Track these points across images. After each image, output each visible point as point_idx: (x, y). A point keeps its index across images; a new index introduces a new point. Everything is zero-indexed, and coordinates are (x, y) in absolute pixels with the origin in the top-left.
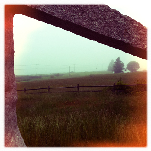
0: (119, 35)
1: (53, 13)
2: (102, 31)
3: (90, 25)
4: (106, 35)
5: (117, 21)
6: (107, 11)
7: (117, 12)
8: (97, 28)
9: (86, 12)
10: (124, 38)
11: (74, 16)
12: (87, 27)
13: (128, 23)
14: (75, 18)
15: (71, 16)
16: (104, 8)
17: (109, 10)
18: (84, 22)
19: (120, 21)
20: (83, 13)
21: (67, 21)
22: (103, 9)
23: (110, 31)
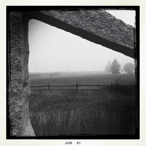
0: (123, 41)
1: (67, 21)
2: (108, 37)
3: (98, 32)
4: (111, 41)
5: (121, 30)
6: (113, 21)
7: (121, 22)
8: (104, 34)
9: (95, 21)
10: (127, 44)
11: (84, 24)
12: (95, 34)
13: (130, 31)
14: (85, 26)
15: (82, 24)
16: (110, 18)
17: (115, 19)
18: (93, 29)
19: (123, 29)
20: (92, 21)
21: (79, 28)
23: (115, 38)
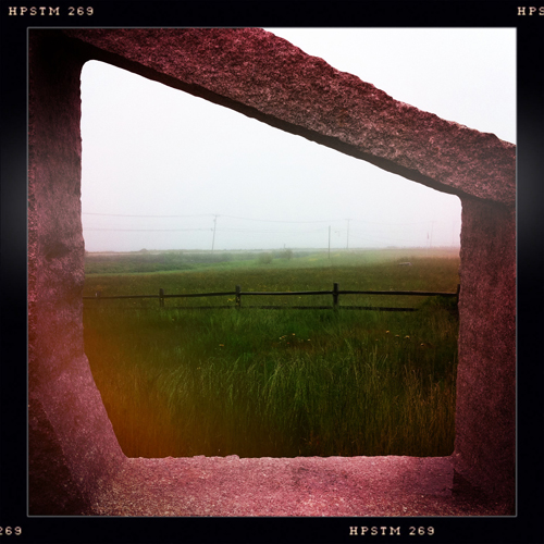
0: (326, 122)
1: (161, 66)
2: (283, 111)
3: (251, 96)
4: (292, 121)
5: (322, 88)
6: (297, 62)
7: (321, 64)
8: (269, 103)
9: (241, 64)
10: (339, 129)
11: (210, 72)
12: (243, 101)
13: (349, 93)
14: (213, 79)
15: (205, 72)
16: (287, 54)
17: (301, 58)
18: (238, 87)
19: (329, 86)
20: (233, 65)
21: (194, 84)
22: (285, 56)
23: (302, 112)
